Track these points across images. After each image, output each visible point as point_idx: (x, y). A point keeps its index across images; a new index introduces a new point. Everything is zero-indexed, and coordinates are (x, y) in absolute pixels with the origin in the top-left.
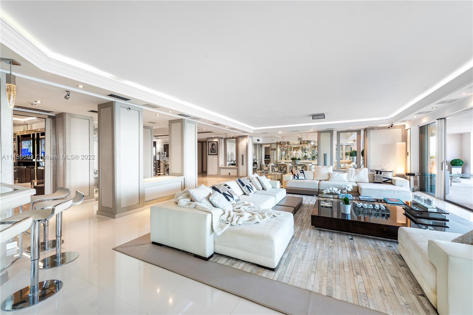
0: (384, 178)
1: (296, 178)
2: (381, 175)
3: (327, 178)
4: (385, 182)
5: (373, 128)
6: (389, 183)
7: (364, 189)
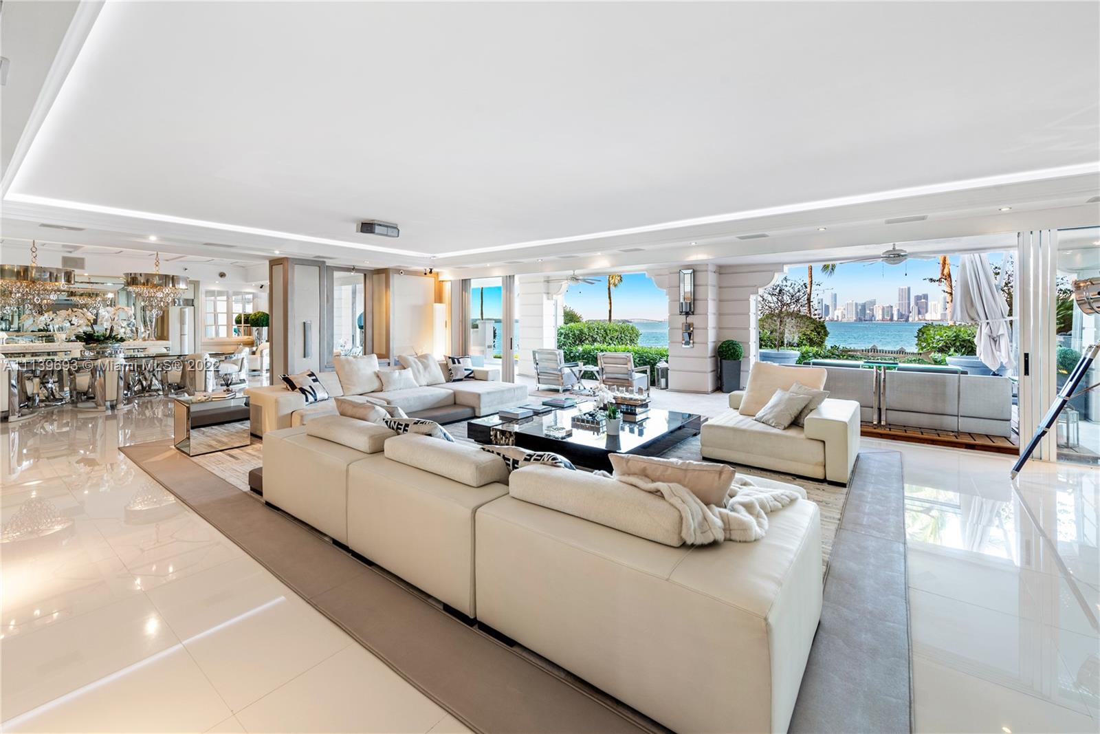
0: (466, 370)
1: (311, 398)
2: (459, 365)
3: (376, 385)
4: (468, 377)
5: (398, 271)
6: (473, 377)
7: (483, 394)
